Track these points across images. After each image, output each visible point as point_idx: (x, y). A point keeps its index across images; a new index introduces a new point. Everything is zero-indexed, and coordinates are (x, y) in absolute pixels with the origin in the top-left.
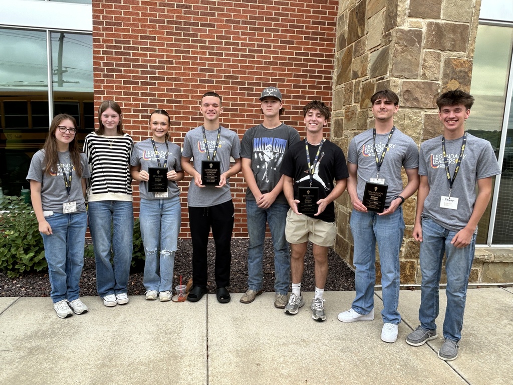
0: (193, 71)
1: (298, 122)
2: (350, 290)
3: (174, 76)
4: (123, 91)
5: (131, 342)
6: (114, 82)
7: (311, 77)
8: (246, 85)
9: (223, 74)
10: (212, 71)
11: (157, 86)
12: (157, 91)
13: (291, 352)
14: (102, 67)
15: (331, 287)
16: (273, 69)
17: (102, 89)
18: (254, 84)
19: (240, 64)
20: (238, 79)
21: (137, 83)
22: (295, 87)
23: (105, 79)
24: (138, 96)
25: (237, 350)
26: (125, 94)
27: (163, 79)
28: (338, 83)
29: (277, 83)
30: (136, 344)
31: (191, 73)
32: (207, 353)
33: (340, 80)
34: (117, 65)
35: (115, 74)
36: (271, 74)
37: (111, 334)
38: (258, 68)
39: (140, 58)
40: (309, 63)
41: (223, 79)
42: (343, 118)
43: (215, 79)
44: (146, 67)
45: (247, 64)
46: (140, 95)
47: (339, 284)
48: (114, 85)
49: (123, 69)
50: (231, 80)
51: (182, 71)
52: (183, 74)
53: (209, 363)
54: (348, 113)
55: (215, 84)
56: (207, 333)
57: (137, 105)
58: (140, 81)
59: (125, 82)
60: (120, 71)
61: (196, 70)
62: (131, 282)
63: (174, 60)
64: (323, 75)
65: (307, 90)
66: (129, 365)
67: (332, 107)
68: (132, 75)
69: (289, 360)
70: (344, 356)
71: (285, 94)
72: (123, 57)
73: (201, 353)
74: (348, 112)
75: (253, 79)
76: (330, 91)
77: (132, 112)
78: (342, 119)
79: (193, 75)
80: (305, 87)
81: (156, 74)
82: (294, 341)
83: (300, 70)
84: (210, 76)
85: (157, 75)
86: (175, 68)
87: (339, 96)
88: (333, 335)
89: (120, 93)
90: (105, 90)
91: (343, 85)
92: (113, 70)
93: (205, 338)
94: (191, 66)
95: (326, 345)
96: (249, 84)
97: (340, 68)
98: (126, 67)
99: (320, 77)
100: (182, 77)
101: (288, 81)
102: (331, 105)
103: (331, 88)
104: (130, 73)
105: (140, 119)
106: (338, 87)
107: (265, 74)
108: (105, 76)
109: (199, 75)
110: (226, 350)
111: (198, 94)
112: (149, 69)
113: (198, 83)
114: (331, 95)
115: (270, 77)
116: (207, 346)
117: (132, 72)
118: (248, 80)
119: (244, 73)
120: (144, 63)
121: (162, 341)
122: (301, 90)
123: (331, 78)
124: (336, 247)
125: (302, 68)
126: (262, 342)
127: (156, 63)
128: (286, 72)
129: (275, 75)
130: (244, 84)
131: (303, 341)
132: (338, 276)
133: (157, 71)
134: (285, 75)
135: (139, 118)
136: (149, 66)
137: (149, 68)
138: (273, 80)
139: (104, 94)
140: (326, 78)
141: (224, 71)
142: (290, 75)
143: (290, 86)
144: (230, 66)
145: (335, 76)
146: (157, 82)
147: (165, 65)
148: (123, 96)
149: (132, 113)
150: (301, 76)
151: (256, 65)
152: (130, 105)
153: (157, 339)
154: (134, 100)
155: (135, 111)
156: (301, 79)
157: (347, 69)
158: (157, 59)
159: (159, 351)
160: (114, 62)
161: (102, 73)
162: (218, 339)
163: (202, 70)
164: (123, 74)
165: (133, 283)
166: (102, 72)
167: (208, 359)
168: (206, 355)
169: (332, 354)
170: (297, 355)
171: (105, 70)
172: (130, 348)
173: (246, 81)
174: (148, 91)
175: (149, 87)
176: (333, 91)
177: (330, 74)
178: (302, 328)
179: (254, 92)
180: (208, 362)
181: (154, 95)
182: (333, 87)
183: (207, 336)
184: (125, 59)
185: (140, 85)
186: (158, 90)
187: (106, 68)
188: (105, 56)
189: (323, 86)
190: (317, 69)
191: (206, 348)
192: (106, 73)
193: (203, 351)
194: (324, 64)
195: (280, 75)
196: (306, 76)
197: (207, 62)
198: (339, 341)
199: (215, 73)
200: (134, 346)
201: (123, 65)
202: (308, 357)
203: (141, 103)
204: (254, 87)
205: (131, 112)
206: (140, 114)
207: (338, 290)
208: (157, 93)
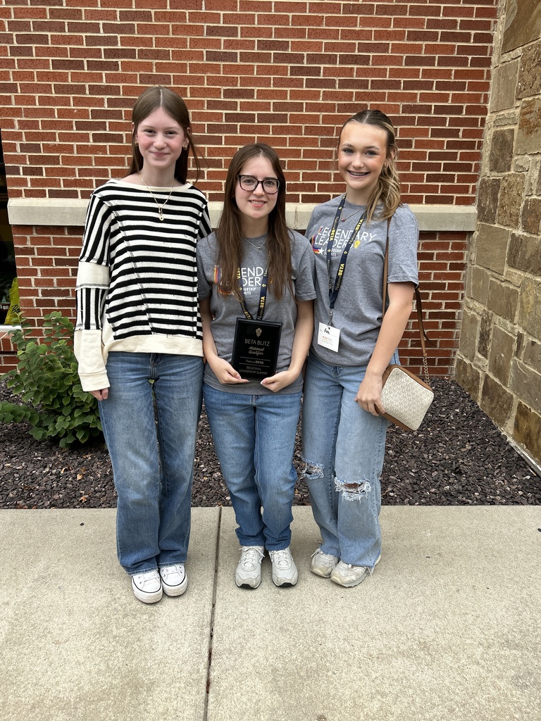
0: (192, 34)
1: (414, 140)
2: (517, 503)
3: (154, 48)
4: (53, 83)
5: (49, 635)
6: (34, 64)
7: (445, 37)
8: (305, 61)
9: (256, 39)
10: (233, 32)
11: (120, 71)
12: (122, 82)
13: (397, 680)
14: (7, 32)
15: (476, 494)
16: (364, 22)
17: (12, 82)
18: (322, 59)
19: (291, 14)
20: (287, 48)
21: (79, 65)
22: (410, 61)
23: (16, 58)
24: (85, 94)
25: (275, 670)
26: (59, 89)
27: (131, 54)
28: (506, 48)
29: (371, 54)
30: (57, 643)
31: (188, 38)
32: (209, 674)
33: (512, 40)
34: (38, 26)
35: (34, 46)
36: (358, 35)
37: (11, 613)
38: (330, 21)
39: (83, 9)
40: (442, 5)
41: (256, 51)
42: (516, 128)
43: (238, 51)
44: (95, 28)
45: (307, 14)
46: (87, 92)
47: (492, 486)
48: (35, 71)
49: (49, 34)
50: (272, 52)
51: (171, 36)
52: (172, 42)
53: (210, 707)
54: (527, 117)
55: (239, 63)
56: (213, 613)
57: (83, 114)
58: (85, 60)
59: (56, 64)
60: (44, 39)
61: (198, 30)
62: (76, 474)
63: (153, 11)
64: (473, 32)
65: (436, 67)
66: (33, 707)
67: (489, 106)
68: (68, 47)
69: (393, 709)
70: (524, 701)
71: (387, 79)
72: (48, 8)
73: (195, 676)
74: (531, 112)
75: (319, 46)
76: (485, 69)
77: (75, 128)
78: (512, 131)
79: (195, 43)
80: (430, 61)
81: (117, 44)
82: (403, 648)
83: (420, 23)
84: (229, 44)
85: (119, 47)
86: (154, 29)
87: (506, 77)
88: (492, 631)
89: (47, 89)
90: (18, 83)
91: (519, 51)
92: (30, 39)
93: (207, 631)
94: (188, 23)
95: (478, 664)
96: (312, 59)
97: (513, 11)
98: (56, 31)
99: (466, 38)
100: (171, 49)
101: (396, 48)
102: (486, 100)
103: (487, 62)
104: (64, 44)
105: (91, 143)
106: (506, 57)
107: (346, 35)
108: (15, 51)
109: (206, 43)
110: (251, 668)
111: (206, 86)
112: (102, 34)
113: (205, 62)
114: (489, 77)
115: (357, 42)
116: (210, 654)
117: (69, 40)
118: (309, 49)
119: (301, 33)
120: (91, 19)
121: (115, 637)
122: (421, 68)
123: (489, 38)
124: (483, 399)
125: (426, 18)
126: (330, 645)
127: (115, 19)
128: (392, 29)
129: (368, 35)
130: (299, 58)
131: (424, 646)
132: (490, 466)
133: (119, 36)
134: (389, 35)
135: (89, 141)
136: (101, 26)
137: (102, 30)
138: (363, 47)
139: (17, 92)
140: (478, 38)
141: (258, 32)
142: (399, 35)
143: (397, 61)
144: (270, 19)
145: (498, 34)
146: (120, 61)
147: (135, 23)
148: (54, 95)
149: (75, 131)
150: (424, 36)
151: (325, 15)
152: (69, 113)
153: (103, 631)
154: (78, 102)
155: (80, 126)
156: (424, 43)
157: (531, 12)
158: (118, 10)
159: (103, 667)
160: (31, 20)
161: (8, 46)
162: (235, 635)
163: (211, 31)
164: (50, 45)
165: (79, 477)
166: (8, 43)
167: (208, 692)
168: (204, 681)
169: (494, 692)
170: (411, 691)
171: (15, 38)
172: (42, 653)
173: (305, 53)
174: (104, 83)
175: (104, 73)
176: (492, 68)
177: (489, 29)
178: (420, 609)
179: (321, 77)
180: (207, 701)
181: (115, 90)
182: (494, 59)
183: (212, 622)
184: (52, 11)
185: (86, 70)
186: (124, 78)
187: (15, 33)
188: (12, 7)
189: (470, 57)
190: (459, 19)
191: (206, 659)
192: (16, 44)
193: (198, 671)
194: (475, 6)
195: (379, 35)
196: (434, 37)
197: (222, 13)
198: (507, 653)
199: (239, 38)
200: (53, 648)
201: (49, 26)
202: (436, 700)
203: (90, 109)
204: (322, 66)
205: (71, 128)
206: (91, 133)
207: (492, 503)
208: (121, 85)
